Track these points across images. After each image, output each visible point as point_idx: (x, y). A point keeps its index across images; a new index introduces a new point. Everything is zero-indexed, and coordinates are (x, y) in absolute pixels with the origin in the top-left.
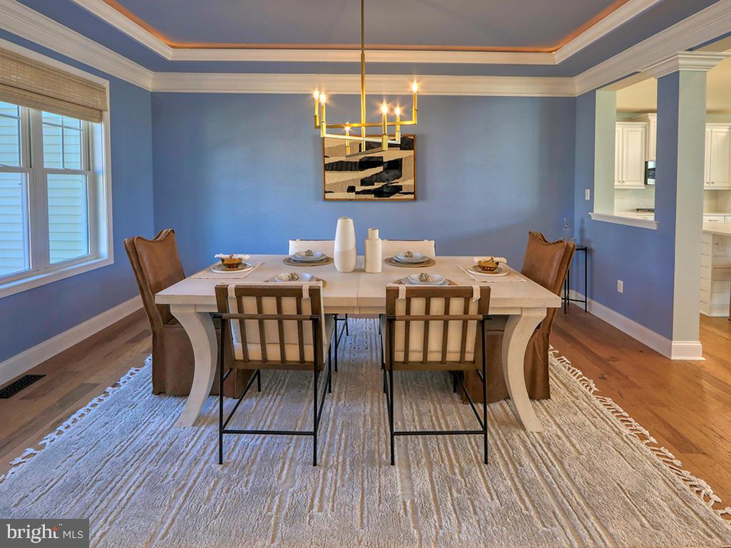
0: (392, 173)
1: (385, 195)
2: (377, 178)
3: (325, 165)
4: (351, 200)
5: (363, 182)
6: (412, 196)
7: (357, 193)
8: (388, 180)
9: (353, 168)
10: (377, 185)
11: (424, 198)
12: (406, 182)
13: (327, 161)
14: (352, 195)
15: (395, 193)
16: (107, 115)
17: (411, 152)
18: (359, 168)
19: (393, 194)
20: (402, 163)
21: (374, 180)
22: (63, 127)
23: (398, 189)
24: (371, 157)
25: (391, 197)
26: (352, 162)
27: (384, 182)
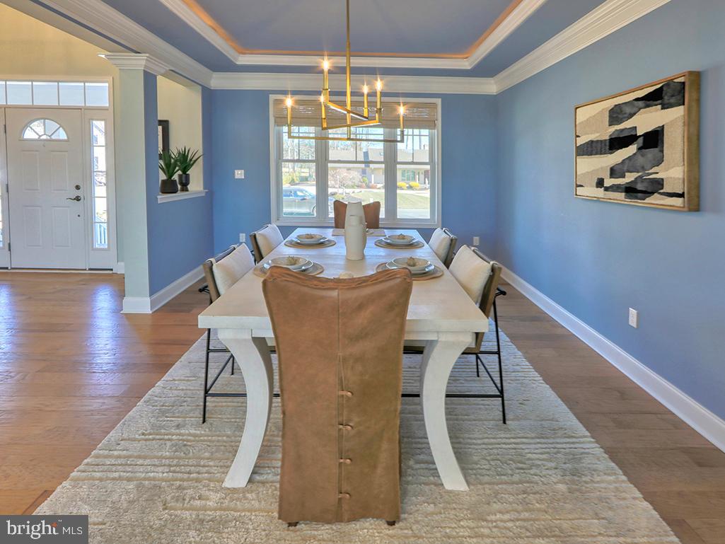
0: (651, 153)
1: (640, 195)
2: (629, 165)
3: (577, 147)
4: (598, 200)
5: (614, 172)
6: (681, 200)
7: (606, 189)
8: (643, 169)
9: (603, 150)
10: (630, 178)
13: (580, 141)
14: (600, 192)
15: (652, 193)
16: (439, 123)
18: (610, 149)
19: (651, 193)
20: (663, 135)
21: (625, 169)
23: (656, 186)
24: (622, 130)
25: (647, 200)
26: (601, 141)
27: (638, 172)
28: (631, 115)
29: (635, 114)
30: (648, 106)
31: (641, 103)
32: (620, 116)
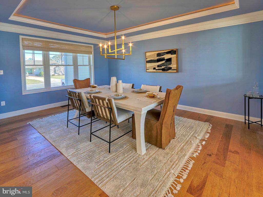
0: (168, 63)
1: (166, 70)
2: (163, 65)
3: (146, 61)
4: (154, 72)
5: (158, 66)
6: (176, 71)
7: (156, 70)
8: (166, 65)
9: (155, 62)
10: (163, 67)
11: (181, 72)
12: (173, 66)
13: (147, 60)
14: (155, 70)
15: (169, 70)
16: (93, 53)
17: (175, 55)
18: (157, 62)
20: (171, 59)
21: (162, 65)
22: (83, 56)
23: (170, 68)
24: (161, 58)
25: (168, 71)
26: (154, 60)
27: (165, 66)
28: (163, 55)
29: (164, 55)
30: (167, 54)
31: (165, 53)
32: (160, 55)
